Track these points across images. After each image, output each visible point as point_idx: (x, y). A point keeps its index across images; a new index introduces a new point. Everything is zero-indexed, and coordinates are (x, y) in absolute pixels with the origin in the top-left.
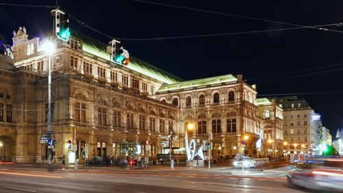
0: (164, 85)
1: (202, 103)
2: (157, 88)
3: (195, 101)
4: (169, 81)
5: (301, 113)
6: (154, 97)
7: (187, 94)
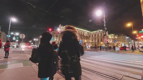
0: (88, 32)
1: (95, 36)
2: (86, 33)
3: (94, 35)
4: (89, 32)
5: (123, 37)
6: (85, 35)
7: (95, 34)
